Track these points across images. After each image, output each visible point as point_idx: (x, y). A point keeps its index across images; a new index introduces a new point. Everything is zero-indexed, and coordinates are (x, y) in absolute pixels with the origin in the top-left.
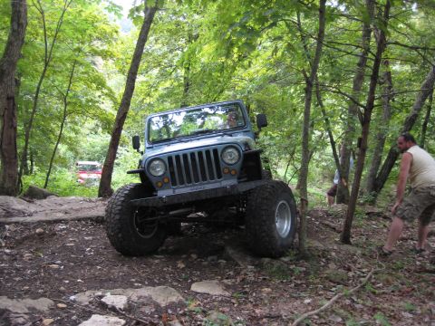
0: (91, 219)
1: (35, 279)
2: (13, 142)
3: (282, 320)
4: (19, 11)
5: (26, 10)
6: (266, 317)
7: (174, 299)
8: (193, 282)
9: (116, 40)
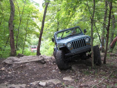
0: (35, 61)
1: (21, 79)
2: (13, 42)
3: (89, 87)
4: (13, 8)
5: (14, 7)
6: (84, 86)
7: (58, 82)
8: (63, 77)
9: (38, 13)
